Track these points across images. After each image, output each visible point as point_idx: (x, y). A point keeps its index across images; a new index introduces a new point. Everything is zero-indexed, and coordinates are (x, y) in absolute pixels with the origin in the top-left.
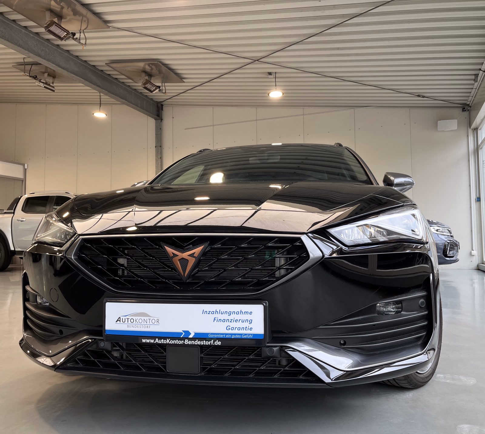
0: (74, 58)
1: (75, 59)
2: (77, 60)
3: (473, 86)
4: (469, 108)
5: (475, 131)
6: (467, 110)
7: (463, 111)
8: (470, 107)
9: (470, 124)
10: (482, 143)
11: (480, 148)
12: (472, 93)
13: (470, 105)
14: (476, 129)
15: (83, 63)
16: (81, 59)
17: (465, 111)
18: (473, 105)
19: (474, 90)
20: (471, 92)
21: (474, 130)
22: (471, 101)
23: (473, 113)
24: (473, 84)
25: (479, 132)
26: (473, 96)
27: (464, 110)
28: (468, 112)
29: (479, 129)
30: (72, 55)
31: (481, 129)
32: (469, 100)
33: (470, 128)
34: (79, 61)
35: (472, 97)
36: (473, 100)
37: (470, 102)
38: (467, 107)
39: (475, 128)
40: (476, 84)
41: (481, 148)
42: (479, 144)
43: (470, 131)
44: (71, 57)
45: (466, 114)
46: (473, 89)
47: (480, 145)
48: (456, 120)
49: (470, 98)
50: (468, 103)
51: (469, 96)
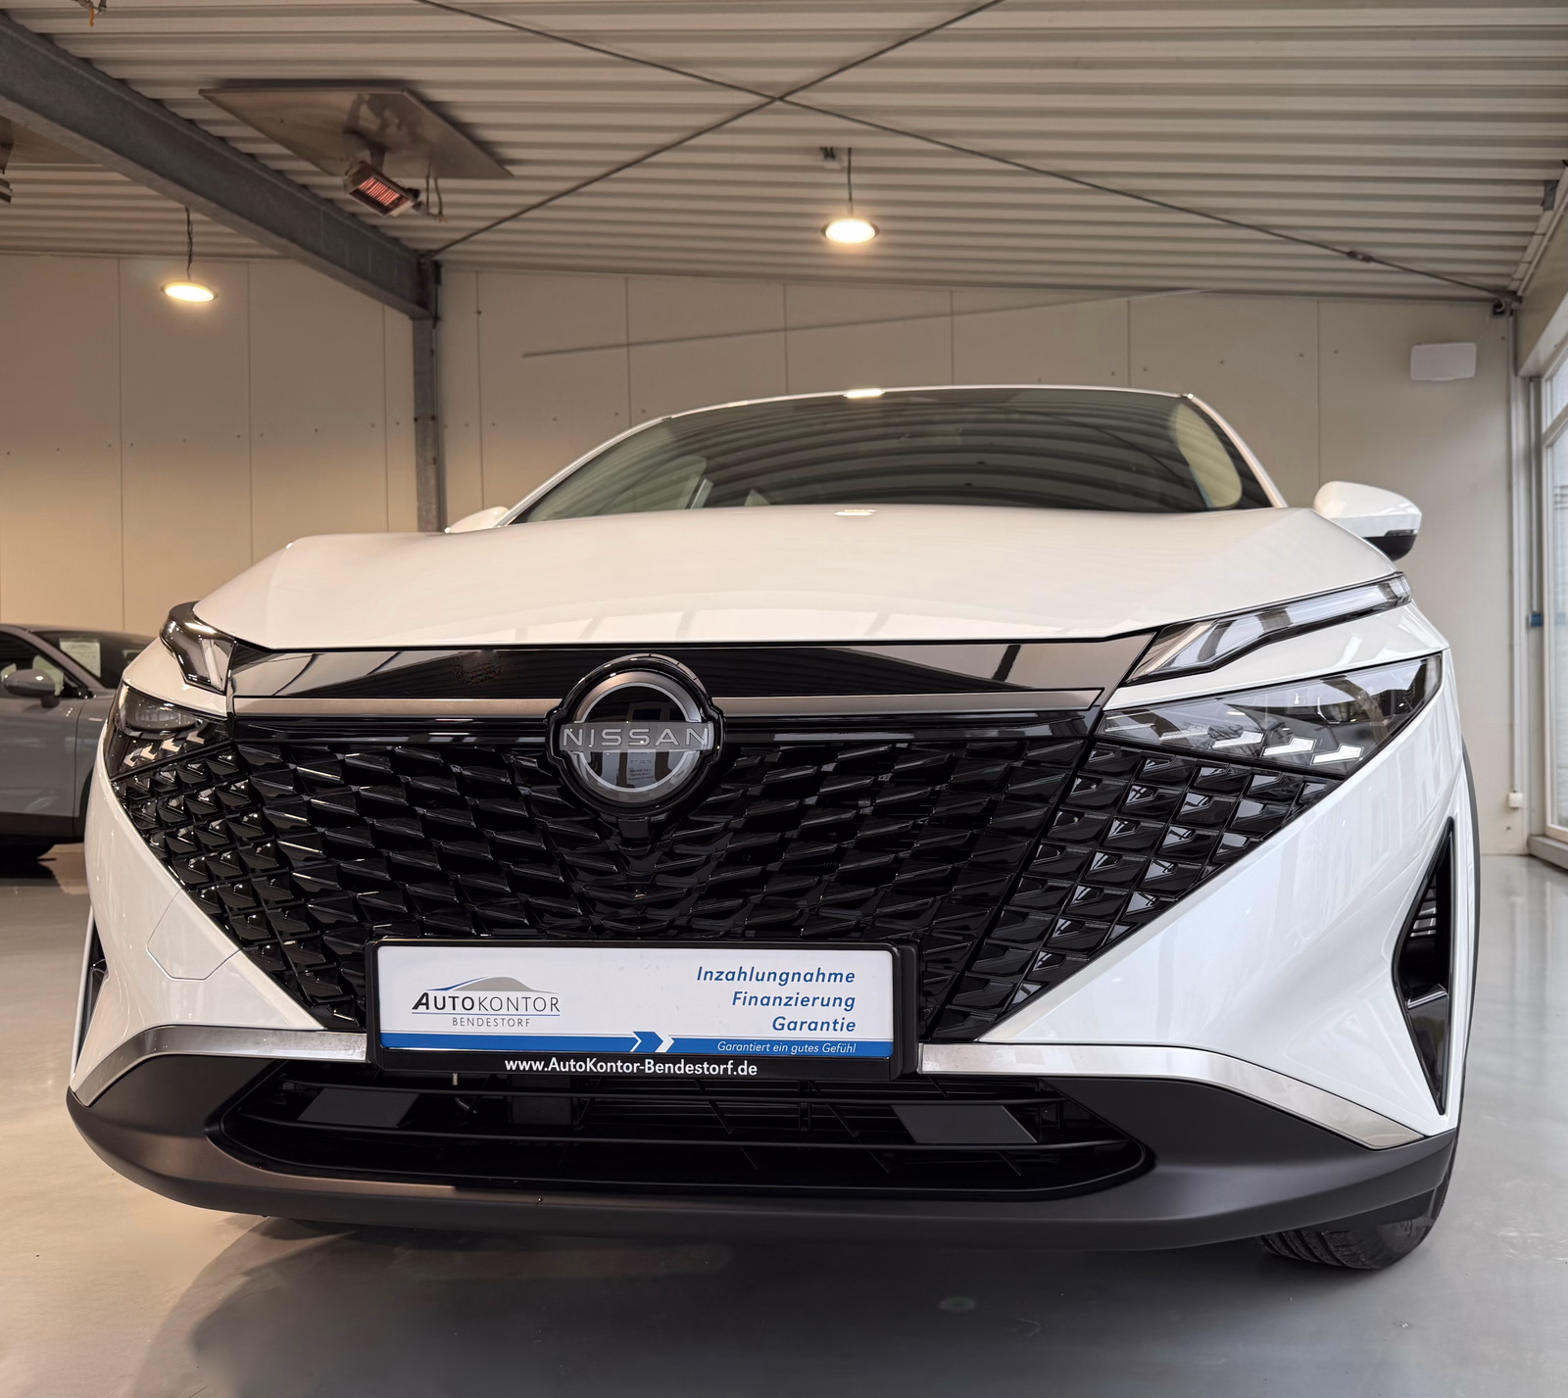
0: (75, 69)
1: (80, 72)
2: (87, 76)
3: (1534, 225)
4: (1515, 305)
5: (1532, 385)
6: (1508, 312)
7: (1495, 313)
8: (1520, 299)
9: (1516, 362)
10: (1553, 427)
11: (1548, 442)
12: (1530, 250)
13: (1519, 294)
14: (1535, 381)
15: (111, 89)
16: (104, 73)
17: (1502, 313)
18: (1528, 292)
19: (1536, 239)
20: (1524, 248)
21: (1527, 380)
22: (1522, 280)
23: (1527, 322)
24: (1536, 219)
25: (1546, 388)
26: (1530, 263)
27: (1499, 310)
28: (1511, 319)
29: (1547, 376)
30: (65, 54)
31: (1551, 378)
32: (1516, 277)
33: (1516, 373)
34: (98, 82)
35: (1527, 265)
36: (1532, 275)
37: (1518, 282)
38: (1509, 300)
39: (1533, 373)
40: (1549, 213)
41: (1551, 445)
42: (1544, 429)
43: (1517, 385)
44: (62, 62)
45: (1504, 323)
46: (1532, 234)
47: (1547, 432)
48: (1472, 347)
49: (1522, 267)
50: (1513, 286)
51: (1516, 263)
